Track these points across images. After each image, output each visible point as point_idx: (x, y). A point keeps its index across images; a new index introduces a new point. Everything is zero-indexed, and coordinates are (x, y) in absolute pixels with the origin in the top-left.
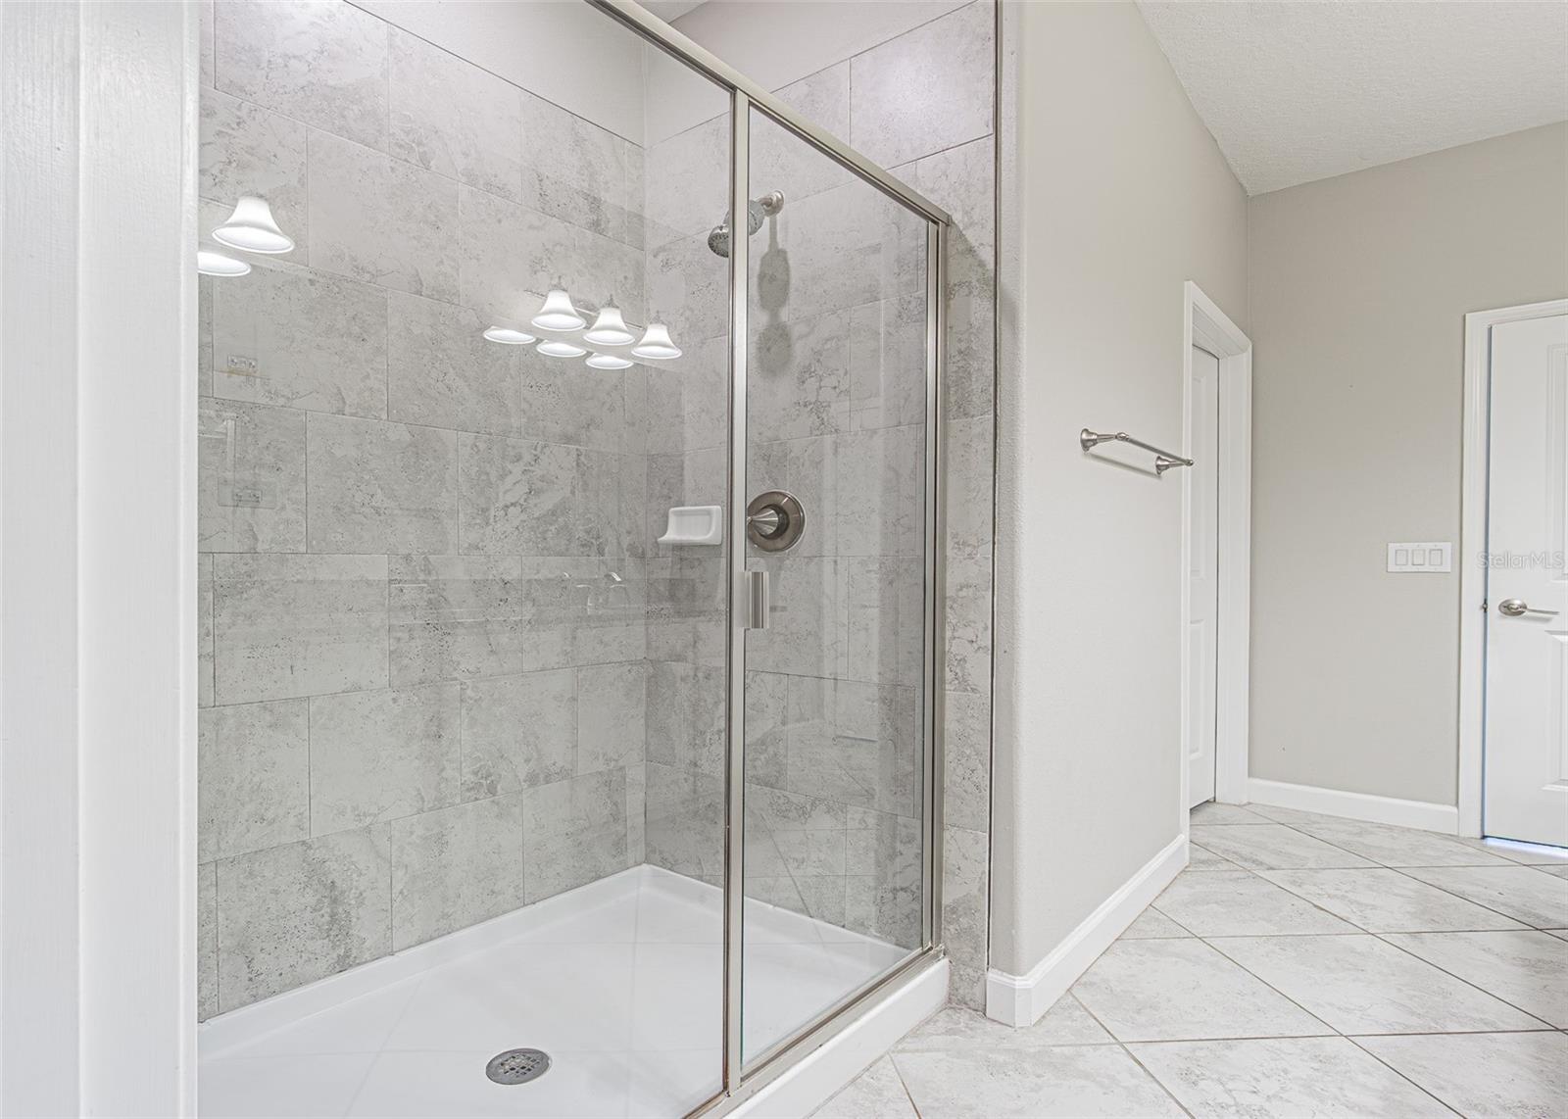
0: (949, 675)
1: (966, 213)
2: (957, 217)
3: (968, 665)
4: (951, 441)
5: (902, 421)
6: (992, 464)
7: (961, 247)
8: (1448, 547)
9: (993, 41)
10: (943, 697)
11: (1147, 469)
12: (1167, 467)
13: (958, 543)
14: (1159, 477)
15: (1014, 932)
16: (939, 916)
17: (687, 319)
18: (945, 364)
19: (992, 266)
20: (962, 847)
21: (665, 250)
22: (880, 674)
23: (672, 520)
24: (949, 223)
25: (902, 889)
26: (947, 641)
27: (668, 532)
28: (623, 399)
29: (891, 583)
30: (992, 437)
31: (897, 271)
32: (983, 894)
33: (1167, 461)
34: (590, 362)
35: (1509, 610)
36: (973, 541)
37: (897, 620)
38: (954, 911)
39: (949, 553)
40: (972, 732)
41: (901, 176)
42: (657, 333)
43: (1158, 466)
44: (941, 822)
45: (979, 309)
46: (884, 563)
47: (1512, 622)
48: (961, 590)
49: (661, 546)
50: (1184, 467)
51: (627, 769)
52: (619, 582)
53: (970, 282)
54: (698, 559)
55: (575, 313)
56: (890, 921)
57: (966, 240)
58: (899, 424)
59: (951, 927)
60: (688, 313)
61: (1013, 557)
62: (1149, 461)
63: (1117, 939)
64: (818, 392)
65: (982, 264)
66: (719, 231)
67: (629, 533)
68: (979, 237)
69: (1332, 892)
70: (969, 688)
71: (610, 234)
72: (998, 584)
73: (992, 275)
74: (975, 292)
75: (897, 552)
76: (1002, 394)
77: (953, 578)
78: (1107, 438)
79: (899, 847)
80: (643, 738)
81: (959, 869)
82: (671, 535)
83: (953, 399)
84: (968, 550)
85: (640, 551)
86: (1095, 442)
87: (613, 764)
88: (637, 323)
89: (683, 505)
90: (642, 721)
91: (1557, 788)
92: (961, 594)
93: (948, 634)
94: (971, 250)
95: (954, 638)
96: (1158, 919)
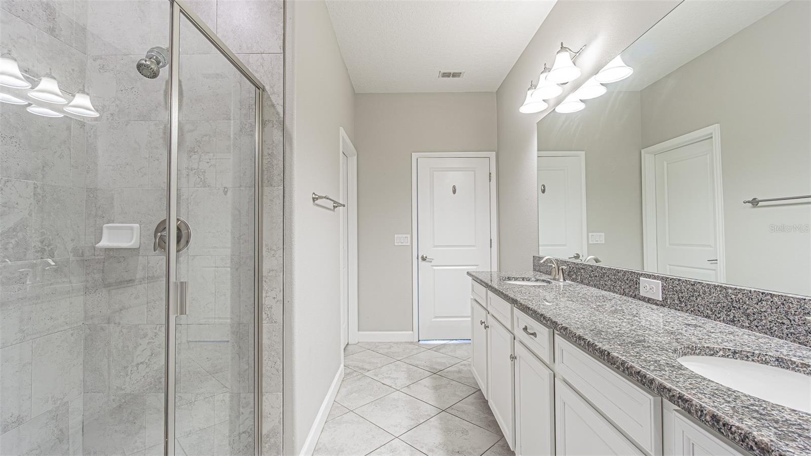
0: (264, 316)
1: (271, 87)
2: (267, 88)
3: (273, 310)
4: (264, 197)
5: (242, 184)
6: (282, 211)
7: (269, 103)
8: (409, 236)
9: (283, 10)
10: (262, 326)
11: (330, 208)
12: (337, 206)
13: (268, 249)
14: (334, 211)
15: (293, 438)
16: (261, 441)
17: (117, 106)
18: (262, 159)
19: (282, 116)
20: (271, 402)
21: (101, 59)
22: (231, 318)
23: (105, 232)
24: (264, 90)
25: (243, 433)
26: (263, 299)
27: (102, 241)
28: (70, 150)
29: (237, 270)
30: (282, 197)
31: (239, 107)
32: (281, 424)
33: (337, 205)
34: (29, 109)
35: (424, 259)
36: (274, 248)
37: (240, 289)
38: (268, 436)
39: (264, 253)
40: (275, 343)
41: (241, 59)
42: (82, 100)
43: (334, 206)
44: (262, 392)
45: (277, 135)
46: (233, 259)
47: (424, 263)
48: (269, 272)
49: (96, 249)
50: (342, 207)
51: (70, 403)
52: (54, 265)
53: (273, 121)
54: (123, 257)
55: (22, 77)
56: (238, 452)
57: (271, 100)
58: (241, 186)
59: (267, 445)
60: (118, 102)
61: (291, 255)
62: (330, 204)
63: (326, 422)
64: (198, 163)
65: (278, 113)
66: (144, 62)
67: (72, 240)
68: (277, 100)
69: (386, 376)
70: (273, 321)
71: (62, 39)
72: (285, 268)
73: (282, 120)
74: (275, 126)
75: (240, 253)
76: (287, 177)
77: (266, 267)
78: (321, 197)
79: (242, 410)
80: (82, 378)
81: (270, 414)
82: (104, 243)
83: (265, 177)
84: (273, 252)
85: (80, 252)
86: (317, 199)
87: (59, 402)
88: (69, 91)
89: (113, 222)
90: (81, 367)
91: (434, 319)
92: (270, 274)
93: (264, 295)
94: (273, 106)
95: (267, 297)
96: (338, 407)
